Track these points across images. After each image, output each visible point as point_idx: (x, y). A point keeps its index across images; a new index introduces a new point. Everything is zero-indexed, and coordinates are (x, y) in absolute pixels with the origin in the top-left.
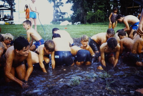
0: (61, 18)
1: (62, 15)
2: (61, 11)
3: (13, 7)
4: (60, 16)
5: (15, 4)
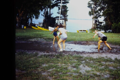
0: (99, 26)
1: (100, 24)
2: (99, 21)
3: (66, 18)
4: (98, 25)
5: (67, 16)
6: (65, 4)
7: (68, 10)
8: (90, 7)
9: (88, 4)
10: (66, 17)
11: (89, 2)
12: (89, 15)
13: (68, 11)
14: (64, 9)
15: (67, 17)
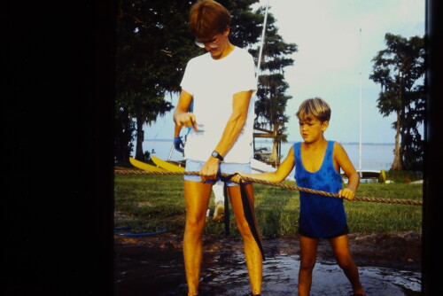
3: (280, 127)
5: (285, 119)
6: (276, 72)
7: (290, 97)
8: (381, 81)
9: (373, 63)
10: (283, 124)
11: (382, 53)
12: (378, 109)
13: (289, 101)
14: (273, 91)
15: (286, 124)
